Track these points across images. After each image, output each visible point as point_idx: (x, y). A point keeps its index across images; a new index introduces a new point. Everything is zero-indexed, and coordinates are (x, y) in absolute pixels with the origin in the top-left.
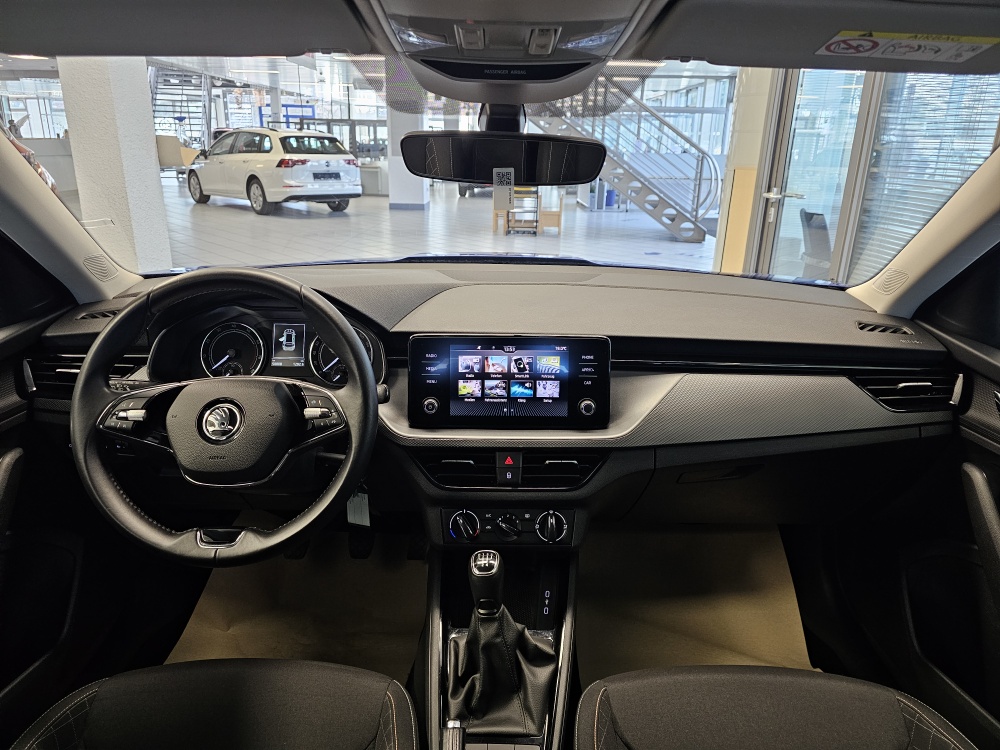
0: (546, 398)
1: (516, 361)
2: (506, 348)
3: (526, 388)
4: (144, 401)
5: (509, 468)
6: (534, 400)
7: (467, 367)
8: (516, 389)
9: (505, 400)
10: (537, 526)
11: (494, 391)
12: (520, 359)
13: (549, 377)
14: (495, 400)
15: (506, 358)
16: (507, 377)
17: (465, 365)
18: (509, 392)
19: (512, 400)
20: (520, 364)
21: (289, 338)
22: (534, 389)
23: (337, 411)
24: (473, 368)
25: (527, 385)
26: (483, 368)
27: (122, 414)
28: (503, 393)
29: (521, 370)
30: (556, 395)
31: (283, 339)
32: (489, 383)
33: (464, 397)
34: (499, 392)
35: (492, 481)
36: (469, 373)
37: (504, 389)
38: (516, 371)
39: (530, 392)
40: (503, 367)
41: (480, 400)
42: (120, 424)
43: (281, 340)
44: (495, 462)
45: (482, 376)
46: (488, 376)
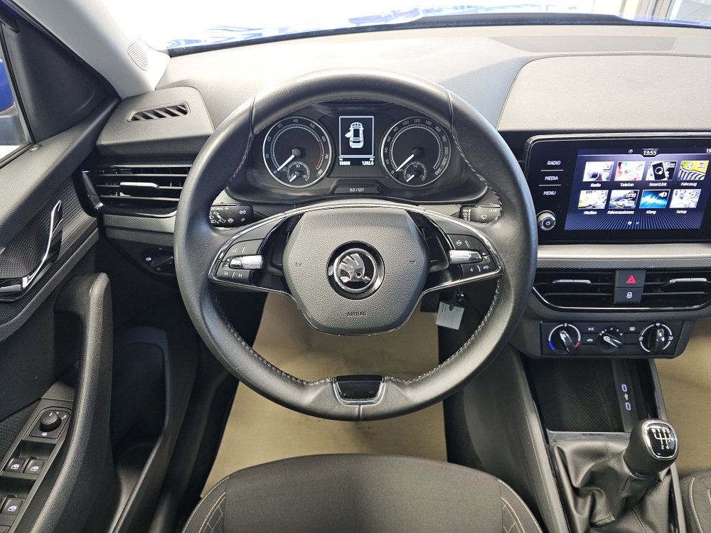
0: (680, 209)
1: (655, 167)
2: (647, 152)
3: (660, 198)
4: (257, 244)
5: (630, 288)
6: (667, 211)
7: (594, 176)
8: (648, 200)
9: (632, 212)
10: (641, 339)
11: (620, 203)
12: (661, 165)
13: (691, 184)
14: (620, 213)
15: (644, 163)
16: (640, 187)
17: (592, 173)
18: (638, 204)
19: (639, 211)
20: (659, 170)
21: (356, 133)
22: (669, 199)
23: (489, 253)
24: (600, 176)
25: (662, 195)
26: (613, 175)
27: (234, 262)
28: (632, 204)
29: (659, 177)
30: (693, 205)
31: (350, 135)
32: (616, 194)
33: (584, 209)
34: (627, 203)
35: (609, 301)
36: (595, 183)
37: (634, 199)
38: (652, 178)
39: (664, 202)
40: (638, 175)
41: (601, 212)
42: (234, 273)
43: (347, 135)
44: (614, 282)
45: (611, 185)
46: (617, 186)
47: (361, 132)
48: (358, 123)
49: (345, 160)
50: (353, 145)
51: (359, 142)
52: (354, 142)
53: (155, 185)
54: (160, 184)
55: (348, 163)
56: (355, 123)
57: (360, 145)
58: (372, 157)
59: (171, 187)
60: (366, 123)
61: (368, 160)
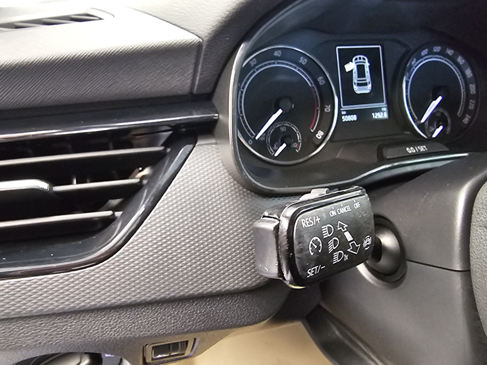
21: (361, 71)
47: (367, 69)
48: (362, 57)
49: (349, 113)
50: (358, 90)
51: (366, 84)
52: (359, 85)
53: (43, 185)
54: (54, 182)
55: (354, 118)
56: (358, 57)
57: (367, 89)
58: (384, 106)
59: (75, 186)
60: (372, 55)
61: (379, 110)
